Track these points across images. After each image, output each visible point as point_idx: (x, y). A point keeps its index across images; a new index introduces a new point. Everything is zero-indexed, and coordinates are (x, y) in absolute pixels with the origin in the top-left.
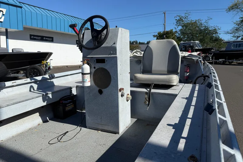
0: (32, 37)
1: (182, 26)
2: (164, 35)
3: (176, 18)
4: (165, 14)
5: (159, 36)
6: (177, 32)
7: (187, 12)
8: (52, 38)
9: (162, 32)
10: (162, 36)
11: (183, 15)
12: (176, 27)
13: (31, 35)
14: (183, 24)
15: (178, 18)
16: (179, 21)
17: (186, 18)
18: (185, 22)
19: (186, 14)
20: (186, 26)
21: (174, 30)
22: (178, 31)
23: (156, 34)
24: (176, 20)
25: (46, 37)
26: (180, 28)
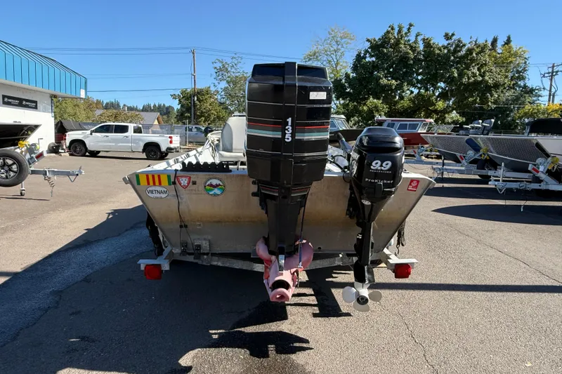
0: (6, 100)
1: (228, 82)
2: (194, 97)
3: (215, 65)
4: (193, 53)
5: (183, 97)
6: (218, 92)
7: (235, 56)
8: (36, 102)
9: (189, 90)
10: (191, 97)
11: (229, 61)
12: (216, 82)
13: (4, 97)
14: (229, 77)
15: (219, 65)
16: (221, 71)
17: (233, 66)
18: (232, 73)
19: (234, 60)
20: (235, 83)
21: (213, 89)
22: (220, 90)
23: (178, 93)
24: (216, 68)
25: (27, 101)
26: (224, 84)
